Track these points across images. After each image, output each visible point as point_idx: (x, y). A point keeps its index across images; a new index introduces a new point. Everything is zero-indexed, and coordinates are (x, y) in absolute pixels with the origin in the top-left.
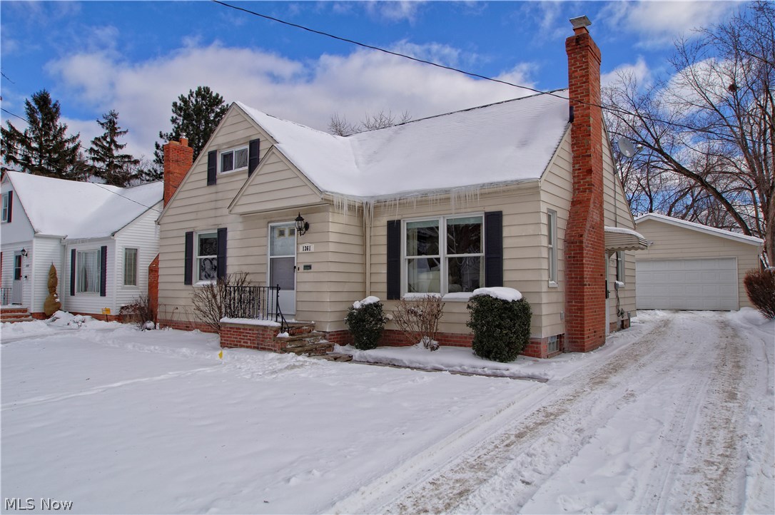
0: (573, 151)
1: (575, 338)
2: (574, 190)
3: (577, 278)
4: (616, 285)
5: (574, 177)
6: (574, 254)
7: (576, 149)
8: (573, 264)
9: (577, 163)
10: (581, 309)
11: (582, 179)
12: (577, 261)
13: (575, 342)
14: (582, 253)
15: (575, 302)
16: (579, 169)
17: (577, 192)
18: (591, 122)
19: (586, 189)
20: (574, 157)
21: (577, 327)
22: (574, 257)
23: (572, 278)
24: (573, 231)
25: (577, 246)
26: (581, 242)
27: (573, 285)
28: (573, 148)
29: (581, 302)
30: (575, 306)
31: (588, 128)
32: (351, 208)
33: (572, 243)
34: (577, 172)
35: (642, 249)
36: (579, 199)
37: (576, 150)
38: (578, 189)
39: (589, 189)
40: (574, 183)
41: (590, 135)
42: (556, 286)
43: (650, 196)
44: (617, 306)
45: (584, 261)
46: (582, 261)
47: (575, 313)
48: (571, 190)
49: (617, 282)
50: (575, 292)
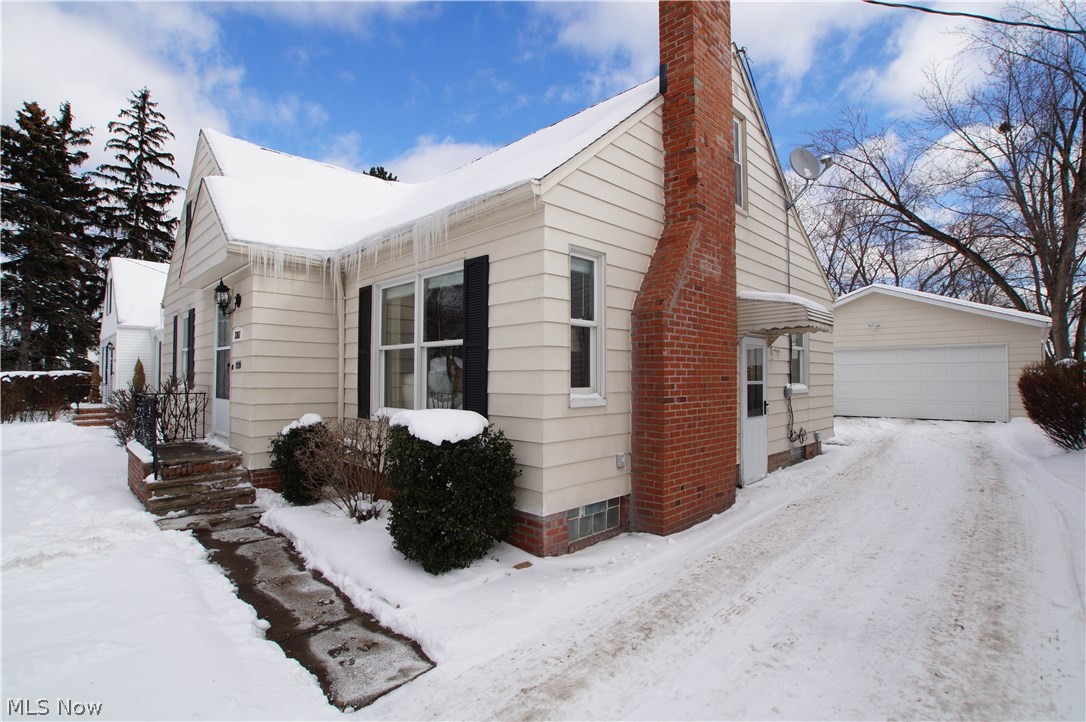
0: (665, 146)
1: (648, 505)
2: (668, 217)
3: (651, 386)
4: (787, 392)
5: (666, 194)
6: (648, 338)
7: (670, 141)
8: (646, 359)
9: (672, 168)
10: (658, 449)
11: (680, 197)
12: (653, 352)
13: (647, 513)
14: (661, 338)
15: (650, 435)
16: (676, 179)
17: (671, 221)
18: (696, 87)
19: (686, 214)
20: (667, 158)
21: (651, 484)
22: (648, 345)
23: (644, 386)
24: (651, 293)
25: (653, 323)
26: (660, 314)
27: (646, 400)
28: (665, 140)
29: (658, 436)
30: (648, 442)
31: (690, 100)
32: (316, 269)
33: (645, 317)
34: (671, 184)
35: (824, 331)
36: (672, 234)
37: (670, 144)
38: (674, 216)
39: (691, 213)
40: (667, 206)
41: (693, 112)
42: (603, 403)
43: (896, 274)
44: (790, 425)
45: (665, 354)
46: (661, 352)
47: (648, 455)
48: (662, 219)
49: (788, 385)
50: (648, 414)
